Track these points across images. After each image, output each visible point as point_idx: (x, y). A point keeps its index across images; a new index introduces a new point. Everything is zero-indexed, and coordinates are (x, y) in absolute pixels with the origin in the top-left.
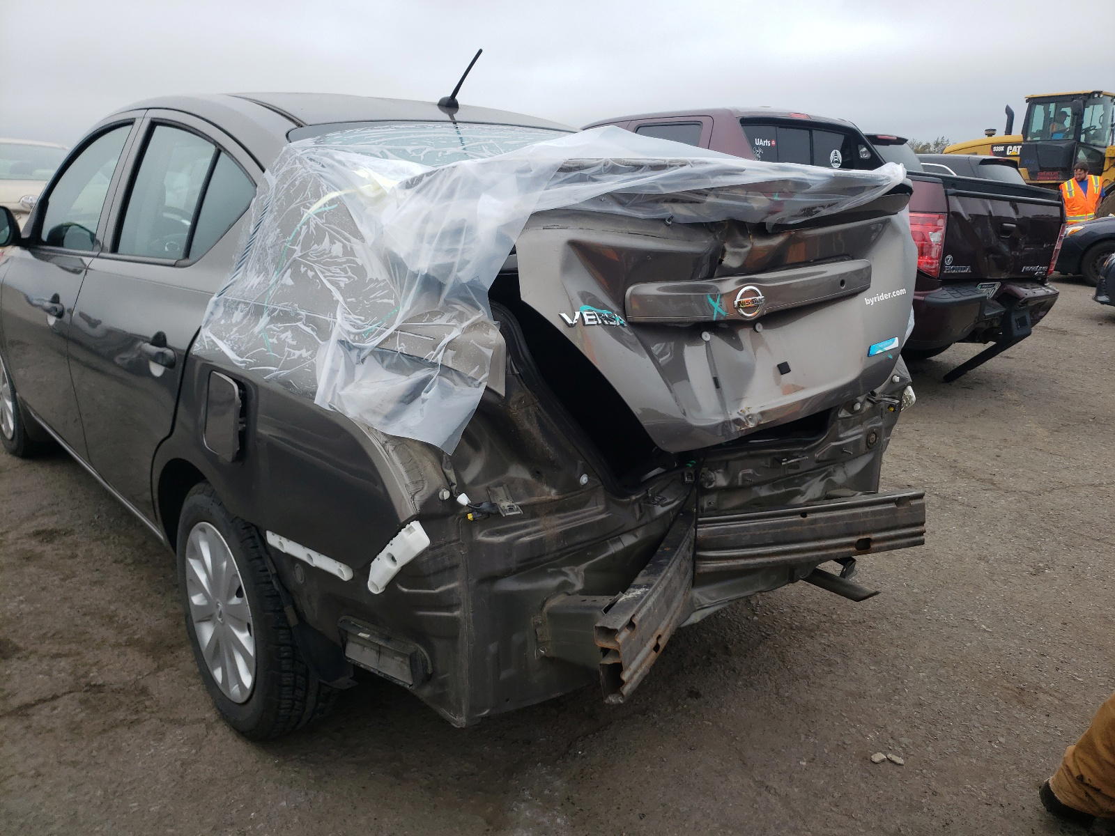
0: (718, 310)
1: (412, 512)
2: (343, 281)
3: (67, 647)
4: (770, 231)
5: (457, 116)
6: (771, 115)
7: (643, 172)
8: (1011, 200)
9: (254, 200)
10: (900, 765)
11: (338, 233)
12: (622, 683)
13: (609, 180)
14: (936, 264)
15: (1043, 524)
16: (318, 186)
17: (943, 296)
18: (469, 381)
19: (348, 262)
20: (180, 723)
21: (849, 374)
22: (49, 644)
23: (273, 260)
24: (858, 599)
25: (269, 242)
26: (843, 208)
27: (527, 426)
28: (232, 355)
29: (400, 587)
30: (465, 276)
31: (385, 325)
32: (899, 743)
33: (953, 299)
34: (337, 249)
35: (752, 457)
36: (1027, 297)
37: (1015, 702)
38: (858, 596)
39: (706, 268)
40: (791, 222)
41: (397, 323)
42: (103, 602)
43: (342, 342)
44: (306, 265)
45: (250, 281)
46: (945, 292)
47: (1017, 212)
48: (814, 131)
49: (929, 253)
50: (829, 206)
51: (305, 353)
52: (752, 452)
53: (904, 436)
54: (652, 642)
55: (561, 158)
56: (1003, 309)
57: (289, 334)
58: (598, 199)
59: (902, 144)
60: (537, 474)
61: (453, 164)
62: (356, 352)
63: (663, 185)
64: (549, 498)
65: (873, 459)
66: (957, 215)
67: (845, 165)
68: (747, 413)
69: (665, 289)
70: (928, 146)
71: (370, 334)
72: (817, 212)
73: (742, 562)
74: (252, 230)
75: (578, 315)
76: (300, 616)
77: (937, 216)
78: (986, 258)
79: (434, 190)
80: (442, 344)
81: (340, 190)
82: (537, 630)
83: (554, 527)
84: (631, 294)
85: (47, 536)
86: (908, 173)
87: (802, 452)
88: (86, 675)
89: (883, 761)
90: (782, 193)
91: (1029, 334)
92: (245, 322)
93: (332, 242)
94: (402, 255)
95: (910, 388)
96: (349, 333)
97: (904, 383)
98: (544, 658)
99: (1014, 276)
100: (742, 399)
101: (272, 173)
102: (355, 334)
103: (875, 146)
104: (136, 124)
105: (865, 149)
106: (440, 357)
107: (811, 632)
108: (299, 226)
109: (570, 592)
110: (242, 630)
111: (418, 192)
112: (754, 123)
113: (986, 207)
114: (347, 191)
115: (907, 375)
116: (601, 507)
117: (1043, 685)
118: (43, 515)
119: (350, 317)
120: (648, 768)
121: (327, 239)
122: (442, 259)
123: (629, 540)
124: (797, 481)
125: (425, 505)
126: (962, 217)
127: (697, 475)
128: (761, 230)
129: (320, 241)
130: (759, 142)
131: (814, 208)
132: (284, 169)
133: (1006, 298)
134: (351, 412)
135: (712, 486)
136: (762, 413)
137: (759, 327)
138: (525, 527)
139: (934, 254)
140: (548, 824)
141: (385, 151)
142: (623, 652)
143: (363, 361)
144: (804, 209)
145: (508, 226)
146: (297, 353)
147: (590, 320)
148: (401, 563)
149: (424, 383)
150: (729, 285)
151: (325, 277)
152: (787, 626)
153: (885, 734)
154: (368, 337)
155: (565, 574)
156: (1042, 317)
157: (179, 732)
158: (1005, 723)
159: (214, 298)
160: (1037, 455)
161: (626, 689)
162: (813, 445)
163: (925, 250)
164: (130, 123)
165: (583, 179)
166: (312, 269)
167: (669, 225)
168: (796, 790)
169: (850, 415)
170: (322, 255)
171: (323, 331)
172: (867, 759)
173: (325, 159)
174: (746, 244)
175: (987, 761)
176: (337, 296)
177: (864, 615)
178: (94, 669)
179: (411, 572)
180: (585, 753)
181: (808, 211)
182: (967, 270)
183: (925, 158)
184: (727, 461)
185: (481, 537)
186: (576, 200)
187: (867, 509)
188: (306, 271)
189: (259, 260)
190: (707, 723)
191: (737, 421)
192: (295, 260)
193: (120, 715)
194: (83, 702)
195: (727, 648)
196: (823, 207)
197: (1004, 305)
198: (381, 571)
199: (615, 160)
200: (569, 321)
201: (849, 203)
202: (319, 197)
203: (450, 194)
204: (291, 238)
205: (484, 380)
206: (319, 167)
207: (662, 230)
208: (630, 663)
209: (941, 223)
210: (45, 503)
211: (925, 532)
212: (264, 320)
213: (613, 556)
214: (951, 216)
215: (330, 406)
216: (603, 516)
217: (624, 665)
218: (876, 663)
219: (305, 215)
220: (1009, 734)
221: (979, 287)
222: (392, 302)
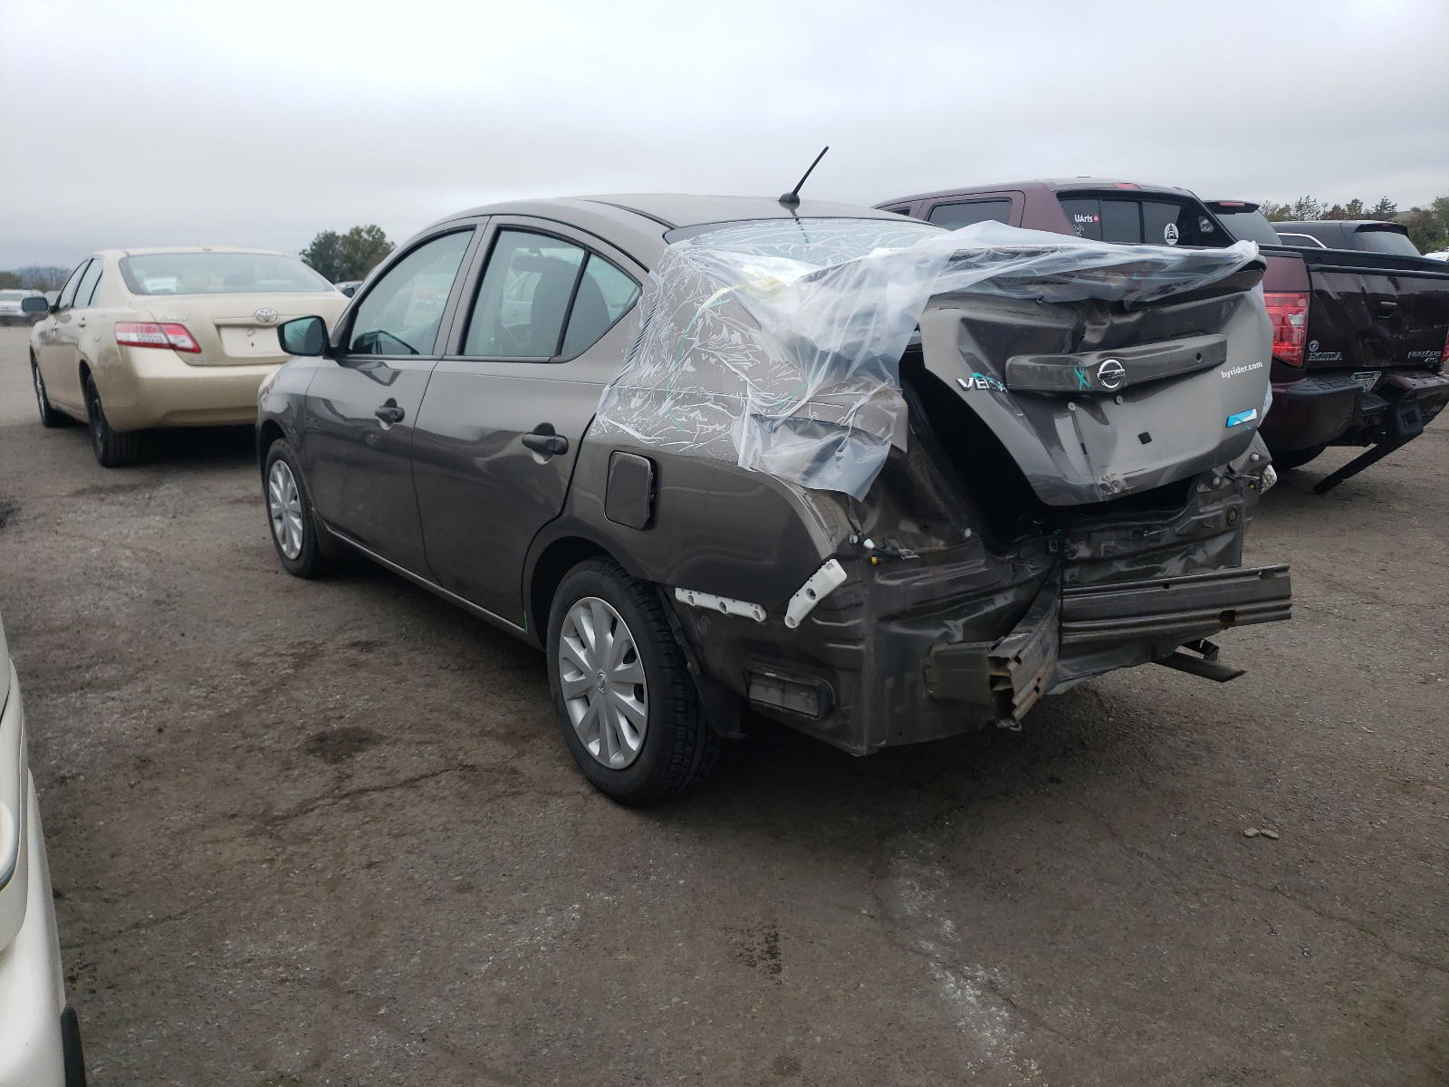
0: (1083, 382)
1: (831, 552)
2: (747, 365)
3: (428, 736)
4: (1128, 309)
5: (799, 211)
6: (1093, 187)
7: (1019, 258)
8: (1390, 275)
9: (641, 298)
10: (1274, 839)
11: (733, 323)
12: (1014, 707)
13: (992, 266)
14: (1298, 351)
15: (1436, 636)
16: (708, 284)
17: (1308, 387)
18: (877, 440)
19: (748, 348)
20: (560, 795)
21: (1208, 444)
22: (410, 733)
23: (670, 351)
24: (1222, 680)
25: (663, 334)
26: (1199, 285)
27: (922, 480)
28: (638, 435)
29: (815, 620)
30: (878, 351)
31: (796, 398)
32: (1274, 823)
33: (1321, 391)
34: (736, 337)
35: (1115, 529)
36: (1415, 388)
37: (1398, 792)
38: (1224, 676)
39: (1069, 343)
40: (1148, 300)
41: (809, 395)
42: (444, 701)
43: (754, 416)
44: (706, 353)
45: (646, 370)
46: (1310, 382)
47: (1397, 287)
48: (1144, 203)
49: (1290, 338)
50: (1185, 283)
51: (717, 427)
52: (1113, 524)
53: (1266, 550)
54: (1033, 683)
55: (951, 250)
56: (1385, 404)
57: (698, 412)
58: (980, 284)
59: (1253, 211)
60: (924, 528)
61: (858, 259)
62: (768, 423)
63: (1037, 269)
64: (937, 548)
65: (1234, 539)
66: (1322, 293)
67: (1183, 242)
68: (1112, 480)
69: (1034, 360)
70: (1287, 208)
71: (781, 407)
72: (1173, 289)
73: (1106, 633)
74: (641, 325)
75: (971, 380)
76: (703, 667)
77: (1297, 295)
78: (1360, 344)
79: (842, 281)
80: (852, 410)
81: (730, 285)
82: (926, 672)
83: (941, 575)
84: (1011, 364)
85: (367, 646)
86: (1261, 248)
87: (1162, 525)
88: (454, 757)
89: (1257, 835)
90: (1140, 273)
91: (1421, 432)
92: (646, 406)
93: (731, 332)
94: (812, 337)
95: (1270, 467)
96: (761, 407)
97: (1263, 462)
98: (931, 698)
99: (1396, 364)
100: (1106, 466)
101: (658, 273)
102: (768, 408)
103: (1216, 215)
104: (479, 230)
105: (1206, 221)
106: (851, 420)
107: (1172, 731)
108: (694, 319)
109: (950, 641)
110: (628, 694)
111: (826, 284)
112: (1073, 197)
113: (1358, 282)
114: (737, 287)
115: (1267, 454)
116: (983, 561)
117: (1430, 778)
118: (350, 629)
119: (760, 394)
120: (1018, 836)
121: (725, 330)
122: (852, 339)
123: (1001, 602)
124: (1156, 558)
125: (840, 546)
126: (1330, 297)
127: (1062, 546)
128: (1119, 308)
129: (719, 332)
130: (1079, 219)
131: (1171, 285)
132: (671, 268)
133: (1388, 390)
134: (773, 470)
135: (1075, 557)
136: (1127, 480)
137: (1119, 399)
138: (917, 574)
139: (1295, 340)
140: (928, 874)
141: (756, 249)
142: (1014, 678)
143: (775, 430)
144: (1161, 288)
145: (912, 307)
146: (711, 428)
147: (981, 385)
148: (818, 598)
149: (837, 444)
150: (1091, 359)
151: (729, 362)
152: (1146, 726)
153: (1257, 815)
154: (781, 409)
155: (945, 626)
156: (1437, 413)
157: (560, 801)
158: (1388, 808)
159: (607, 388)
160: (1431, 568)
161: (1018, 714)
162: (1173, 519)
163: (1285, 335)
164: (472, 228)
165: (969, 267)
166: (713, 356)
167: (1039, 304)
168: (1169, 855)
169: (1209, 490)
170: (723, 344)
171: (736, 409)
172: (1240, 834)
173: (708, 258)
174: (1105, 321)
175: (1369, 838)
176: (743, 377)
177: (1230, 717)
178: (461, 753)
179: (826, 607)
180: (953, 824)
181: (1164, 289)
182: (1338, 357)
183: (1280, 227)
184: (1090, 533)
185: (880, 581)
186: (965, 284)
187: (1230, 581)
188: (708, 359)
189: (653, 352)
190: (1072, 803)
191: (1103, 486)
192: (694, 350)
193: (500, 787)
194: (462, 778)
195: (1083, 743)
196: (1179, 285)
197: (1386, 399)
198: (799, 607)
199: (997, 249)
200: (965, 385)
201: (1204, 280)
202: (711, 293)
203: (859, 284)
204: (688, 330)
205: (890, 438)
206: (703, 266)
207: (1034, 309)
208: (1020, 690)
209: (1303, 303)
210: (348, 618)
211: (1291, 606)
212: (667, 404)
213: (987, 614)
214: (1315, 294)
215: (751, 468)
216: (983, 569)
217: (1016, 690)
218: (1244, 758)
219: (700, 309)
220: (1391, 817)
221: (1353, 378)
222: (800, 379)
